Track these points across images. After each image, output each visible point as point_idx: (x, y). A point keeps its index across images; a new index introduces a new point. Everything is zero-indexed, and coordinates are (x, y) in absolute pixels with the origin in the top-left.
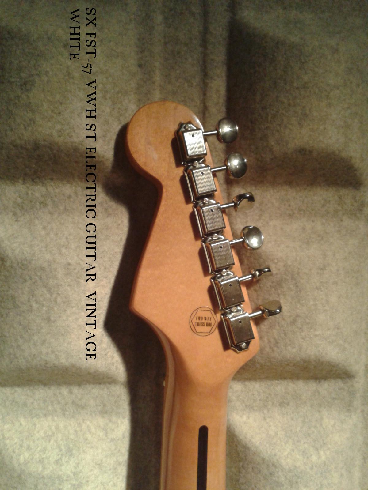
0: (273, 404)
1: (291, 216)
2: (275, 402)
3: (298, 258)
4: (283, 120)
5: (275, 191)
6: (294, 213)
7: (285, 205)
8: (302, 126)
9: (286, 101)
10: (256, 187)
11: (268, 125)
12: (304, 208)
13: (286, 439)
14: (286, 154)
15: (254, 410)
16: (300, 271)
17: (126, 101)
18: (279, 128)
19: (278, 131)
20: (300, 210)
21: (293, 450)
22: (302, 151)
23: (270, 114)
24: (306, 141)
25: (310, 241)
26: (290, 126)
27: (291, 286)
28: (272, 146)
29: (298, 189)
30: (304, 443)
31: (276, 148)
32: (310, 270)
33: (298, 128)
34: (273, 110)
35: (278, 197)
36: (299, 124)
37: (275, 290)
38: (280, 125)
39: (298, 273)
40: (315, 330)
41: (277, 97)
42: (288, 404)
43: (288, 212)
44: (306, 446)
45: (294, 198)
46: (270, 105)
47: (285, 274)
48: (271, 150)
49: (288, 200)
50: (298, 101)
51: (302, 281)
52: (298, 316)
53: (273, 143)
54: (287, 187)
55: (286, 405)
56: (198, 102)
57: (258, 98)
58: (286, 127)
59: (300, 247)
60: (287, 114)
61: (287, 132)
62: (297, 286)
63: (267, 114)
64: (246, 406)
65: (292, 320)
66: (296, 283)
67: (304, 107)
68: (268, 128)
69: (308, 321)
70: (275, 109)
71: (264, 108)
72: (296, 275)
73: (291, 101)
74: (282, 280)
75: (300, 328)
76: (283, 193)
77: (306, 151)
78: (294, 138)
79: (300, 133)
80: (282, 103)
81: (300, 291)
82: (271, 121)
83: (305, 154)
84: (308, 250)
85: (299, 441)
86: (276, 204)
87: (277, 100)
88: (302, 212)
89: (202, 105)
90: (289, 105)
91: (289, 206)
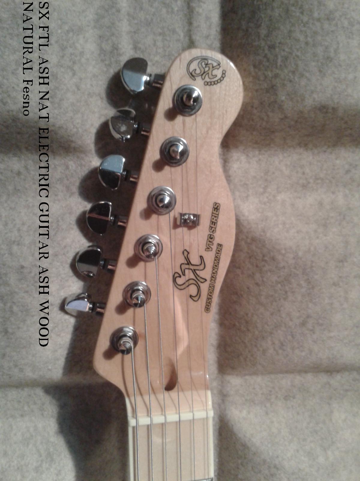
0: (277, 397)
1: (304, 186)
2: (279, 396)
3: (312, 249)
4: (297, 65)
5: (285, 155)
6: (309, 183)
7: (297, 172)
8: (325, 75)
9: (302, 38)
10: (260, 151)
11: (277, 71)
12: (322, 175)
13: (290, 437)
14: (302, 112)
15: (255, 404)
16: (314, 264)
17: (81, 41)
18: (292, 77)
19: (291, 81)
20: (317, 179)
21: (298, 451)
22: (323, 109)
23: (279, 57)
24: (329, 96)
25: (328, 222)
26: (307, 75)
27: (302, 282)
28: (282, 101)
29: (316, 151)
30: (311, 442)
31: (288, 105)
32: (327, 263)
33: (319, 78)
34: (284, 50)
35: (289, 163)
36: (320, 71)
37: (282, 285)
38: (293, 72)
39: (312, 267)
40: (330, 331)
41: (290, 31)
42: (294, 398)
43: (301, 182)
44: (312, 445)
45: (310, 164)
46: (280, 43)
47: (295, 268)
48: (280, 107)
49: (302, 167)
50: (319, 38)
51: (316, 277)
52: (308, 317)
53: (283, 98)
54: (301, 150)
55: (292, 399)
56: (182, 35)
57: (263, 32)
58: (302, 75)
59: (315, 231)
60: (303, 58)
61: (303, 82)
62: (309, 282)
63: (276, 56)
64: (246, 400)
65: (301, 321)
66: (308, 279)
67: (327, 47)
68: (276, 76)
69: (320, 321)
70: (287, 50)
71: (272, 47)
72: (309, 270)
73: (309, 39)
74: (290, 275)
75: (311, 330)
76: (295, 157)
77: (328, 109)
78: (312, 92)
79: (321, 84)
80: (298, 40)
81: (313, 288)
82: (281, 66)
83: (327, 112)
84: (325, 236)
85: (304, 440)
86: (287, 172)
87: (290, 37)
88: (319, 181)
89: (187, 38)
90: (307, 43)
91: (304, 173)
